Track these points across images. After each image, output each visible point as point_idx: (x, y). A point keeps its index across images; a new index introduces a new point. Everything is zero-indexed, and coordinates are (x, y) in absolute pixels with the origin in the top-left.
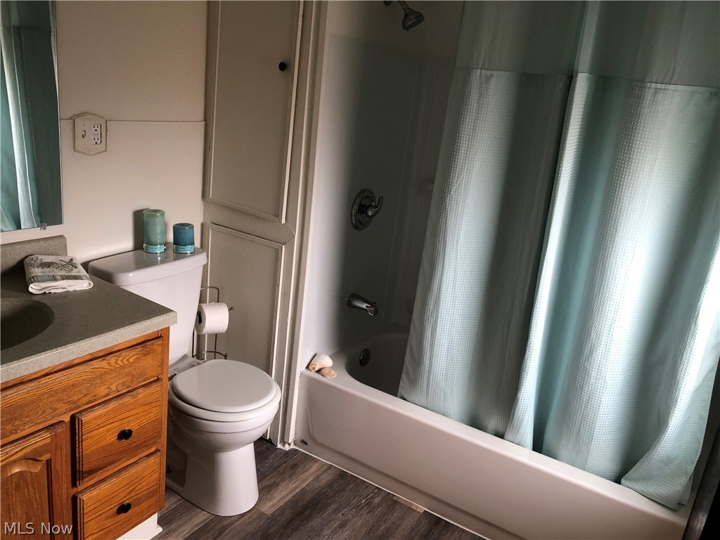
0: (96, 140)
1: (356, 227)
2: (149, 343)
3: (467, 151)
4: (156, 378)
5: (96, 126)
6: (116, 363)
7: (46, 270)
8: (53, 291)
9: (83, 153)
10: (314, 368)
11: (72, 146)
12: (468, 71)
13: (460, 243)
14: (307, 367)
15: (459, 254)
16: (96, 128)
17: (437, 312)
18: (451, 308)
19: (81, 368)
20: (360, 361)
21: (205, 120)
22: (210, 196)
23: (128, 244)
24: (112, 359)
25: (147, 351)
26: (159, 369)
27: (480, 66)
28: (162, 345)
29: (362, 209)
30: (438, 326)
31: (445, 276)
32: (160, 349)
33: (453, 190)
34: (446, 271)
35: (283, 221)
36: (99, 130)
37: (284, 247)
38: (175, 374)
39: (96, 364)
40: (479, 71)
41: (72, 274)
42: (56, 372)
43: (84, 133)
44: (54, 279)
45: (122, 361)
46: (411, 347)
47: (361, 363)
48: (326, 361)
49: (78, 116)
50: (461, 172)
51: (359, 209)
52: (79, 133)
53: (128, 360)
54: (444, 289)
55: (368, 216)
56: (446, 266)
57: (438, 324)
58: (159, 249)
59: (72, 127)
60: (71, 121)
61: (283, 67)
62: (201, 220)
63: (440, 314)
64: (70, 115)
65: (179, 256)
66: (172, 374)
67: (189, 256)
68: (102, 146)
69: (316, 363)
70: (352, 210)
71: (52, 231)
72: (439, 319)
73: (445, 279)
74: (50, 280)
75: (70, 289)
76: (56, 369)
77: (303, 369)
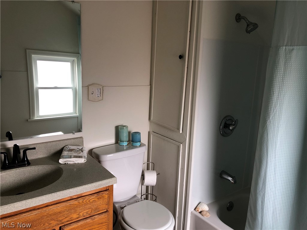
0: (98, 95)
1: (223, 135)
2: (101, 193)
3: (279, 94)
4: (106, 210)
5: (98, 89)
6: (83, 202)
7: (70, 152)
8: (69, 163)
9: (92, 101)
10: (198, 211)
11: (87, 98)
12: (277, 48)
13: (277, 149)
14: (195, 209)
15: (277, 155)
16: (98, 90)
17: (265, 189)
18: (274, 188)
19: (64, 204)
20: (227, 208)
21: (150, 85)
22: (152, 119)
23: (113, 141)
24: (81, 200)
25: (99, 197)
26: (107, 206)
27: (285, 44)
28: (108, 194)
29: (226, 126)
30: (266, 198)
31: (268, 168)
32: (107, 196)
33: (271, 117)
34: (269, 165)
35: (181, 132)
36: (99, 91)
37: (181, 145)
38: (126, 206)
39: (72, 202)
40: (284, 47)
41: (80, 155)
42: (52, 205)
43: (93, 92)
44: (71, 157)
45: (86, 201)
46: (251, 208)
47: (228, 209)
48: (205, 207)
49: (90, 85)
50: (276, 106)
51: (224, 126)
52: (90, 92)
53: (89, 201)
54: (268, 176)
55: (230, 130)
56: (269, 162)
57: (266, 197)
58: (125, 144)
59: (87, 90)
60: (87, 87)
61: (181, 57)
62: (148, 130)
63: (266, 191)
64: (87, 85)
65: (134, 147)
66: (125, 206)
67: (138, 147)
68: (101, 98)
69: (199, 208)
70: (220, 126)
71: (77, 135)
72: (266, 194)
73: (268, 170)
74: (69, 158)
75: (76, 162)
76: (52, 203)
77: (193, 210)
